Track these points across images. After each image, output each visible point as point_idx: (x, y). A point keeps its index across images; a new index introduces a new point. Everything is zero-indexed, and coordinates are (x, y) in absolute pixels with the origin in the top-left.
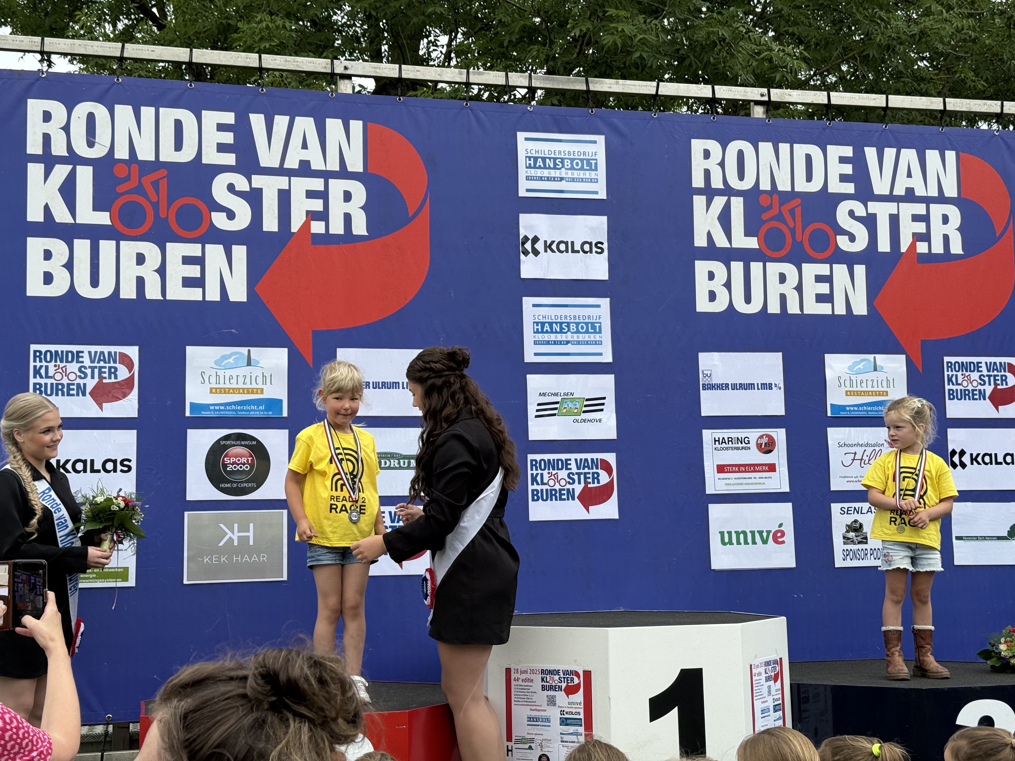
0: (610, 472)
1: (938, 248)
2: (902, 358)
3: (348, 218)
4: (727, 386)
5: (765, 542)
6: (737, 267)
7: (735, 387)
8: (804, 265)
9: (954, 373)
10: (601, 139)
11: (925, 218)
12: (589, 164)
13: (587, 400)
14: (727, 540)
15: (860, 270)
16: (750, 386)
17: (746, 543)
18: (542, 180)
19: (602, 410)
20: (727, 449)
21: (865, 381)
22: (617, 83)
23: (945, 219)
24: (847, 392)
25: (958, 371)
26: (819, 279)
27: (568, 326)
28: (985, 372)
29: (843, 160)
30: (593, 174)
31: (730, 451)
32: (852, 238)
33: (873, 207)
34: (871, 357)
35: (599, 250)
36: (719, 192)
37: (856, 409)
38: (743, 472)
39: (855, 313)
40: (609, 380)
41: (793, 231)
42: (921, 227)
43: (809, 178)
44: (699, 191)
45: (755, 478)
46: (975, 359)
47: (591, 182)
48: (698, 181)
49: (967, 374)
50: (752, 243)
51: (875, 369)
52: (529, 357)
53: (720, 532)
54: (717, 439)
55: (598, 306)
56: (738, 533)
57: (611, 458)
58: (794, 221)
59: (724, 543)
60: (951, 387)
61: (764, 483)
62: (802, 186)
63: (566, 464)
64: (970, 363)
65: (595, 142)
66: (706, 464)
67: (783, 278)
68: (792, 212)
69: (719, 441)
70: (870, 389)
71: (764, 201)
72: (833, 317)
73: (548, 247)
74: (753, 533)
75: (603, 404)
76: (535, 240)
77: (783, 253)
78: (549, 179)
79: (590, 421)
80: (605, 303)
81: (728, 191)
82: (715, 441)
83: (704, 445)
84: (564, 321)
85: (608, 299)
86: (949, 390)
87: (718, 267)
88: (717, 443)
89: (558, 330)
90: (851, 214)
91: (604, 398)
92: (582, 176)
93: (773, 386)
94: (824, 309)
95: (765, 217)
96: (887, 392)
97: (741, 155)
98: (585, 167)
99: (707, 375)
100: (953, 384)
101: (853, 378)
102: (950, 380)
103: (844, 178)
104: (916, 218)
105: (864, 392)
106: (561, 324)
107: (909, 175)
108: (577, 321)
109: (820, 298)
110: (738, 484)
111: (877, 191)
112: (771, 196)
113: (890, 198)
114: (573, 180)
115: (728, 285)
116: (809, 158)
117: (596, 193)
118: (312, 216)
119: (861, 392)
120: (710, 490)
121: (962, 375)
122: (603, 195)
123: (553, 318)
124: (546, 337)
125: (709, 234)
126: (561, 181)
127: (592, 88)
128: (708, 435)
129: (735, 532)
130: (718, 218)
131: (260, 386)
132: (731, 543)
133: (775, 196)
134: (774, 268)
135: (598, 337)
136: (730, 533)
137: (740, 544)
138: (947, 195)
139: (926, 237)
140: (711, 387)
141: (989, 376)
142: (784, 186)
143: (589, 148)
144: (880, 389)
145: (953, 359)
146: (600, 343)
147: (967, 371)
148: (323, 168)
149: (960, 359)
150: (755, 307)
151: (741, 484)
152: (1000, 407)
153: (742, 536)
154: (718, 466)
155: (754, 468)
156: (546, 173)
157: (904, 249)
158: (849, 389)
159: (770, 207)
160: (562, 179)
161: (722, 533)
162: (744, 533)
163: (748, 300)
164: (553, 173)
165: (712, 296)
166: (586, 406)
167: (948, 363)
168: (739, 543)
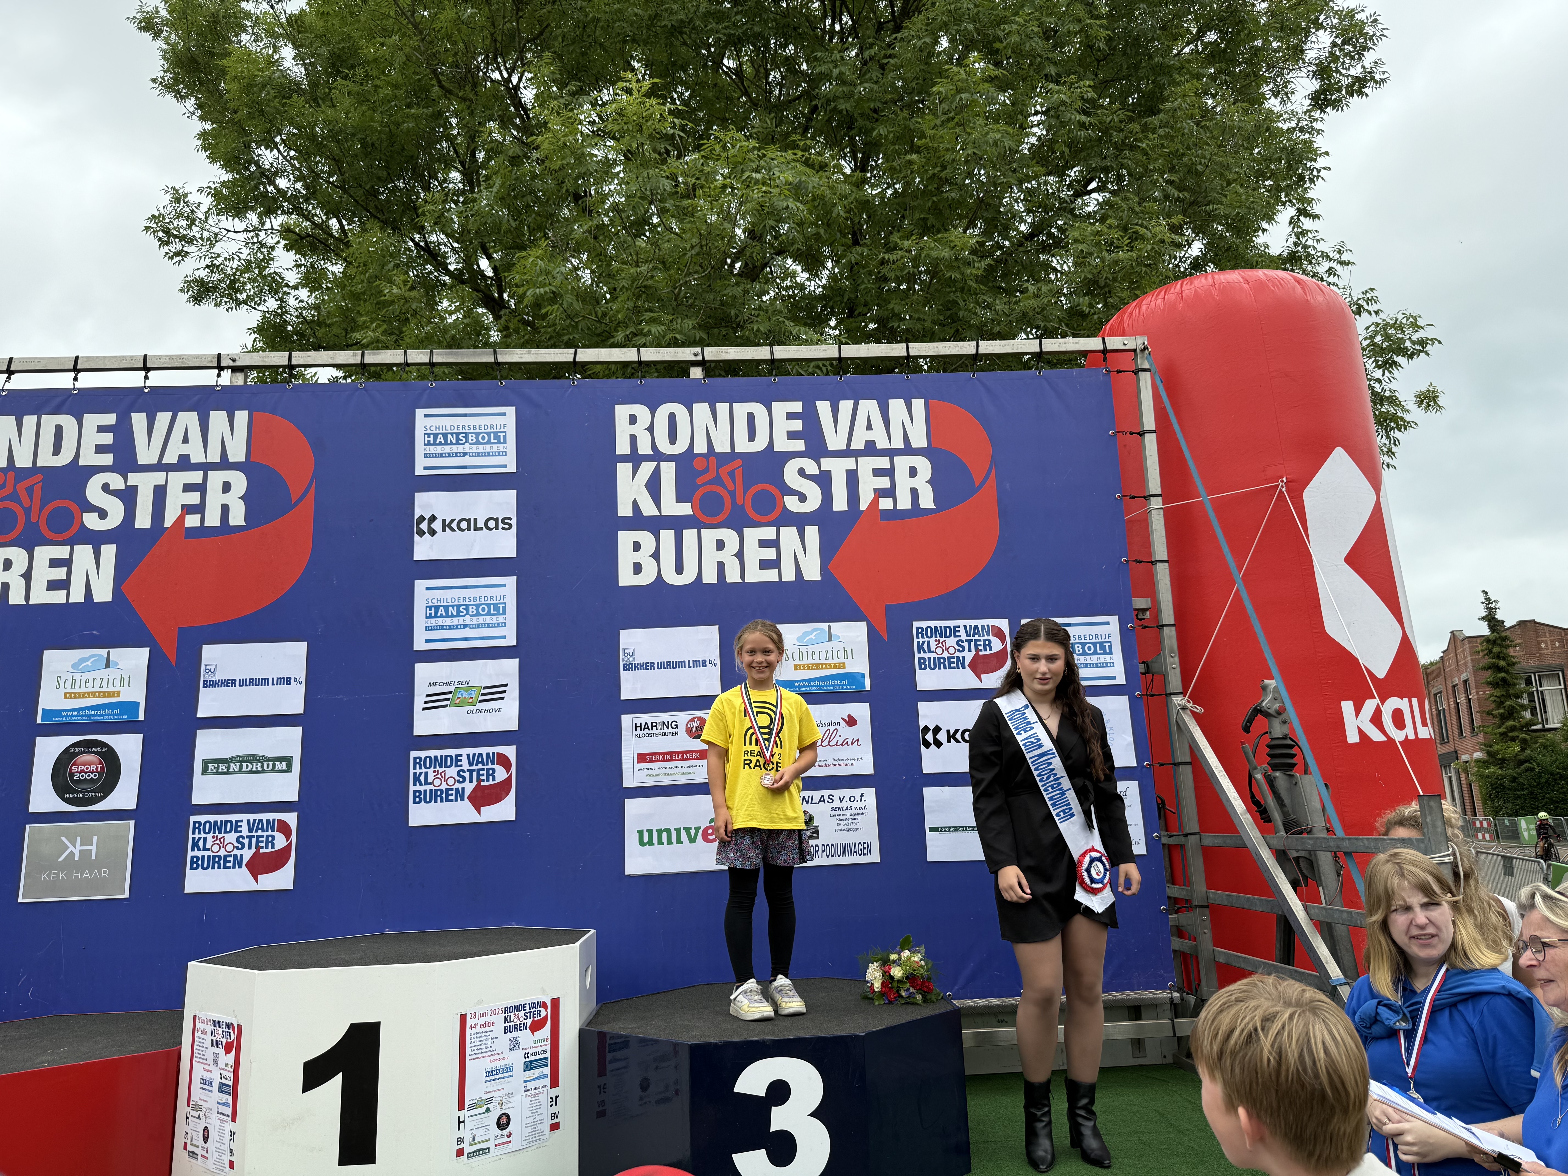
0: (508, 767)
1: (904, 502)
2: (862, 626)
3: (225, 509)
4: (652, 665)
5: (692, 840)
6: (667, 536)
7: (661, 666)
8: (746, 531)
9: (926, 639)
10: (511, 411)
11: (890, 472)
12: (497, 437)
13: (485, 688)
14: (646, 840)
15: (812, 532)
16: (680, 664)
17: (670, 842)
18: (442, 456)
19: (503, 698)
20: (650, 735)
21: (817, 653)
22: (529, 353)
23: (913, 472)
24: (795, 665)
25: (931, 637)
26: (763, 544)
27: (467, 609)
28: (964, 637)
29: (790, 416)
30: (501, 448)
31: (654, 738)
32: (803, 498)
33: (827, 464)
34: (824, 626)
35: (507, 526)
36: (647, 458)
37: (807, 684)
38: (668, 760)
39: (807, 577)
40: (512, 665)
41: (733, 494)
42: (884, 482)
43: (752, 437)
44: (624, 459)
45: (683, 767)
46: (951, 623)
47: (499, 455)
48: (622, 447)
49: (942, 640)
50: (686, 509)
51: (830, 639)
52: (419, 644)
53: (638, 831)
54: (638, 725)
55: (504, 586)
56: (660, 832)
57: (510, 751)
58: (734, 483)
59: (642, 843)
60: (922, 655)
61: (693, 773)
62: (743, 446)
63: (456, 760)
64: (945, 627)
65: (504, 414)
66: (624, 753)
67: (721, 545)
68: (732, 474)
69: (640, 727)
70: (823, 661)
71: (698, 465)
72: (780, 584)
73: (446, 526)
74: (678, 830)
75: (504, 692)
76: (433, 518)
77: (721, 518)
78: (450, 455)
79: (488, 711)
80: (511, 582)
81: (657, 456)
82: (636, 727)
83: (623, 732)
84: (462, 603)
85: (515, 577)
86: (920, 659)
87: (645, 538)
88: (638, 729)
89: (455, 613)
90: (801, 472)
91: (506, 685)
92: (488, 450)
93: (708, 662)
94: (771, 576)
95: (699, 481)
96: (844, 664)
97: (672, 418)
98: (492, 441)
99: (629, 654)
100: (925, 652)
101: (803, 649)
102: (920, 647)
103: (792, 435)
104: (877, 473)
105: (816, 665)
106: (458, 606)
107: (869, 427)
108: (478, 602)
109: (765, 564)
110: (662, 775)
111: (831, 447)
112: (707, 459)
113: (847, 453)
114: (478, 454)
115: (656, 556)
116: (751, 417)
117: (505, 466)
118: (187, 509)
119: (813, 665)
120: (627, 783)
121: (936, 641)
122: (512, 468)
123: (449, 600)
124: (440, 622)
125: (635, 503)
126: (464, 456)
127: (501, 359)
128: (627, 721)
129: (657, 830)
130: (645, 486)
131: (117, 689)
132: (650, 843)
133: (713, 459)
134: (710, 535)
135: (501, 619)
136: (650, 832)
137: (663, 844)
138: (915, 445)
139: (890, 492)
140: (635, 667)
141: (969, 642)
142: (722, 446)
143: (498, 421)
144: (836, 660)
145: (924, 624)
146: (504, 625)
147: (941, 637)
148: (202, 460)
149: (932, 624)
150: (688, 577)
151: (666, 774)
152: (983, 676)
153: (665, 835)
154: (638, 755)
155: (682, 756)
156: (447, 449)
157: (864, 506)
158: (797, 662)
159: (706, 470)
160: (465, 454)
161: (641, 832)
162: (668, 831)
163: (679, 570)
164: (455, 449)
165: (638, 568)
166: (483, 695)
167: (917, 628)
168: (660, 843)
